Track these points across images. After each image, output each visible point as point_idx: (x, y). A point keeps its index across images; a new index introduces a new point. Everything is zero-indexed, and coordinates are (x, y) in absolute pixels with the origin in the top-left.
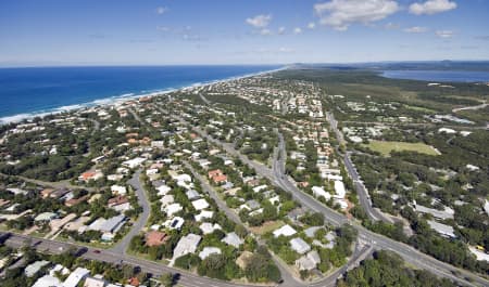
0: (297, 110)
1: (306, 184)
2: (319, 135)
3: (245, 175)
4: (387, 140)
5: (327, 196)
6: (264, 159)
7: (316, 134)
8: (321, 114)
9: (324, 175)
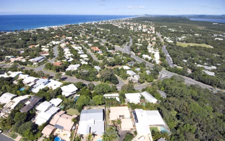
0: (141, 30)
1: (139, 54)
2: (151, 40)
3: (109, 49)
4: (186, 42)
5: (150, 58)
6: (121, 45)
7: (149, 39)
8: (154, 32)
9: (149, 51)
